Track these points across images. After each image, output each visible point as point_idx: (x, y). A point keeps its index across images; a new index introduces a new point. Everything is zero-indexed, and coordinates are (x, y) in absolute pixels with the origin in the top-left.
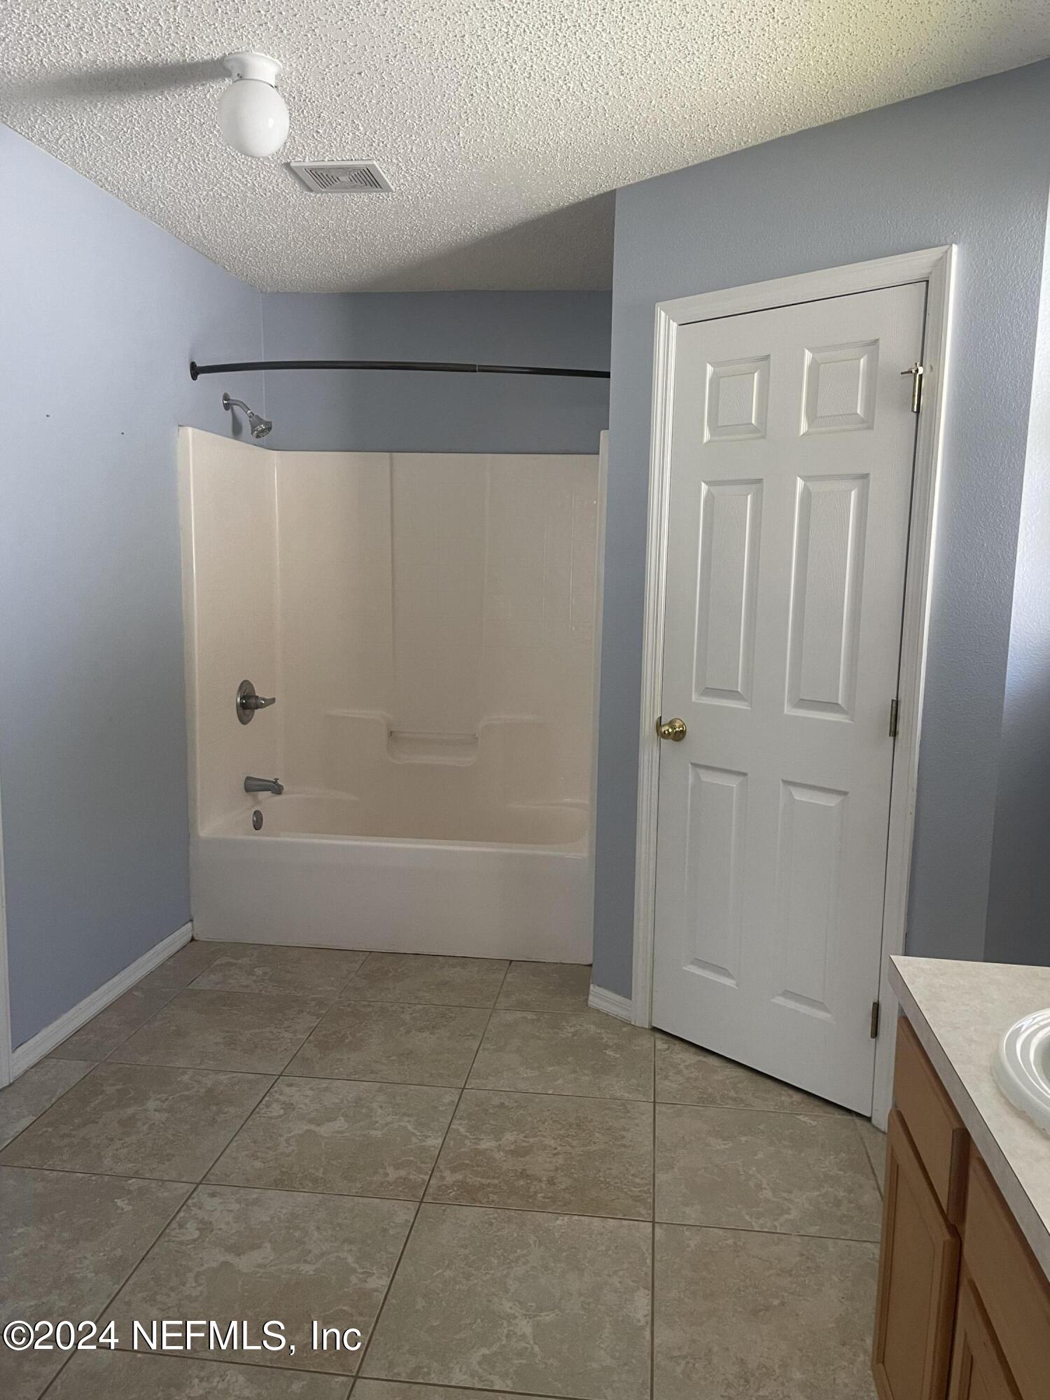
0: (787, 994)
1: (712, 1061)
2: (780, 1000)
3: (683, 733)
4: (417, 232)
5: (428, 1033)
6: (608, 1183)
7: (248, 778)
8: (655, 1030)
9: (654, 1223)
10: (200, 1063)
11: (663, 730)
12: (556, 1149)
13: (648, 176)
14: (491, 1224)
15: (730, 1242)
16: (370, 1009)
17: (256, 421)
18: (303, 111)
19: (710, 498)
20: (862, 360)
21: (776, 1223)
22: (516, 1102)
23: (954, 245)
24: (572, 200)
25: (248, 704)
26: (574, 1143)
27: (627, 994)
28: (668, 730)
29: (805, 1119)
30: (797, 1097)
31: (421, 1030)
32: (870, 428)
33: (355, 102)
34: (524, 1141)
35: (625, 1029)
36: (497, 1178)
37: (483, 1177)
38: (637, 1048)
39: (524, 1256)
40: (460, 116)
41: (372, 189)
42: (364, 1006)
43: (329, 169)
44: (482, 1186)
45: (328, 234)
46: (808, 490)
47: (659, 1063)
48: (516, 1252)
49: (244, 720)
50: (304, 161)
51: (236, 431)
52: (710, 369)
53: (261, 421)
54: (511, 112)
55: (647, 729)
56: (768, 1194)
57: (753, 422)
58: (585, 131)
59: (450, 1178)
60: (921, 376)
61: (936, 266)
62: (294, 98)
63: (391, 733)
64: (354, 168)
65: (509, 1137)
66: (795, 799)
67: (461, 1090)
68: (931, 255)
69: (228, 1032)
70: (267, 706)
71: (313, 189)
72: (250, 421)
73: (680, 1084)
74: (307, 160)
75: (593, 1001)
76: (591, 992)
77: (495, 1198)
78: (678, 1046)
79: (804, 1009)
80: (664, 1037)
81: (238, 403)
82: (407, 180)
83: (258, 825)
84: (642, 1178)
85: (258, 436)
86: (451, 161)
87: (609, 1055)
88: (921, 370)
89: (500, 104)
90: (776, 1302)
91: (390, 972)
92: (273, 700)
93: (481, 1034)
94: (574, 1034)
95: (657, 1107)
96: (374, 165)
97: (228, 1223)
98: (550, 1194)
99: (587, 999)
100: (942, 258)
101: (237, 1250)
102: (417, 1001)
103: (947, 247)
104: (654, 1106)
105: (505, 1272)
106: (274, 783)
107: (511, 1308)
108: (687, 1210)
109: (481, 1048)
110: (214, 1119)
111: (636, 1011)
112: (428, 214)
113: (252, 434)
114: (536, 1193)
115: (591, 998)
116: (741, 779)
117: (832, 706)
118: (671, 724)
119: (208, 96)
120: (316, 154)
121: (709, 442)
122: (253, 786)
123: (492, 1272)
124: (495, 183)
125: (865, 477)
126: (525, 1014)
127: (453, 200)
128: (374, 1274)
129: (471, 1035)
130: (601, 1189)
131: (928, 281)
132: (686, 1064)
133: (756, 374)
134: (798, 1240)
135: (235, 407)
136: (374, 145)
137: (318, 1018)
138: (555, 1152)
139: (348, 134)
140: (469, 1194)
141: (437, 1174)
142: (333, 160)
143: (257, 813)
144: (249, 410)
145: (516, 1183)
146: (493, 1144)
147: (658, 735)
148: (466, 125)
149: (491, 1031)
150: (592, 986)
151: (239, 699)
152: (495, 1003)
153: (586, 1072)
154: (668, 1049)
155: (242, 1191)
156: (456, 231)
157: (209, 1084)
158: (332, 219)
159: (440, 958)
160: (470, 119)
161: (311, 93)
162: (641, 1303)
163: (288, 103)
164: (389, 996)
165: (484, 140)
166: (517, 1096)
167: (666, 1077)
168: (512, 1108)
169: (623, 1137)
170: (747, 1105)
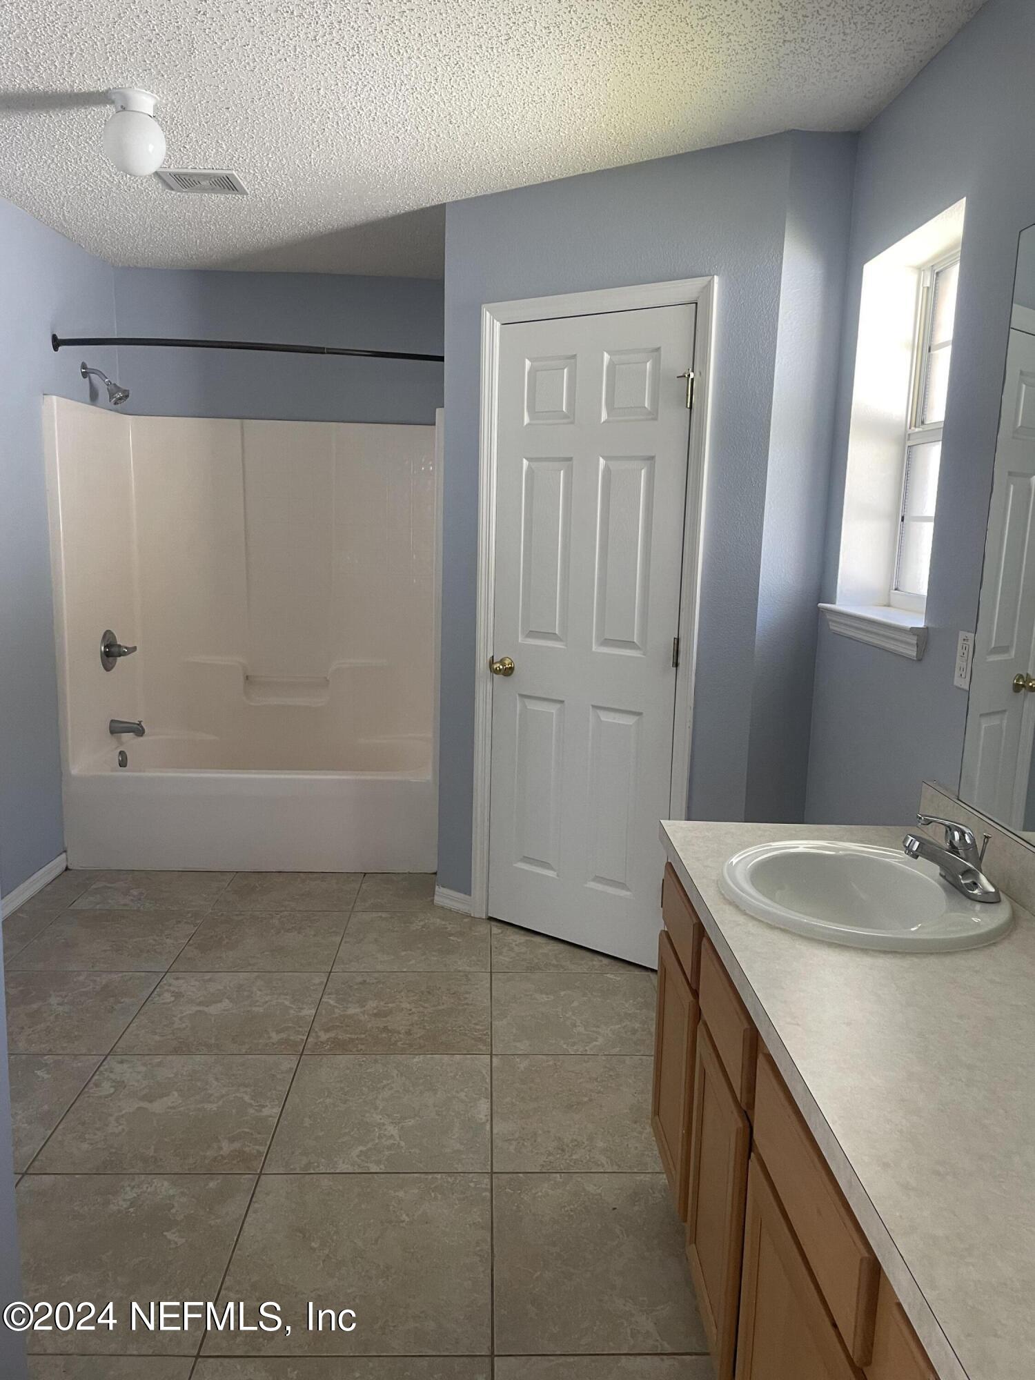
0: (598, 879)
1: (538, 939)
2: (592, 885)
3: (512, 669)
4: (268, 226)
5: (296, 932)
6: (455, 1030)
7: (112, 721)
8: (491, 919)
9: (491, 1055)
10: (93, 966)
11: (495, 667)
12: (411, 1010)
13: (473, 195)
14: (360, 1065)
15: (551, 1063)
16: (241, 918)
17: (113, 390)
18: (173, 132)
19: (530, 471)
20: (648, 364)
21: (587, 1048)
22: (376, 979)
23: (715, 276)
24: (407, 209)
25: (111, 652)
26: (426, 1005)
27: (468, 891)
28: (499, 667)
29: (612, 976)
30: (605, 961)
31: (288, 931)
32: (655, 419)
33: (221, 128)
34: (385, 1007)
35: (466, 920)
36: (364, 1034)
37: (351, 1034)
38: (476, 934)
39: (388, 1084)
40: (313, 143)
41: (230, 192)
42: (237, 915)
43: (191, 175)
44: (352, 1040)
45: (184, 223)
46: (609, 468)
47: (495, 943)
48: (382, 1082)
49: (108, 668)
50: (169, 167)
51: (94, 397)
52: (528, 363)
53: (118, 389)
54: (356, 143)
55: (481, 666)
56: (581, 1029)
57: (564, 410)
58: (419, 161)
59: (324, 1036)
60: (693, 379)
61: (702, 292)
62: (167, 122)
63: (247, 677)
64: (215, 176)
65: (372, 1004)
66: (601, 721)
67: (328, 974)
68: (699, 282)
69: (114, 942)
70: (129, 653)
71: (173, 187)
72: (108, 389)
73: (511, 958)
74: (172, 167)
75: (438, 900)
76: (436, 893)
77: (363, 1047)
78: (510, 930)
79: (611, 890)
80: (498, 924)
81: (94, 371)
82: (262, 186)
83: (123, 763)
84: (482, 1026)
85: (116, 403)
86: (302, 174)
87: (453, 941)
88: (692, 375)
89: (348, 137)
90: (586, 1099)
91: (257, 887)
92: (135, 649)
93: (342, 931)
94: (423, 927)
95: (493, 976)
96: (233, 175)
97: (138, 1081)
98: (407, 1042)
99: (433, 900)
100: (706, 286)
101: (150, 1098)
102: (283, 909)
103: (709, 278)
104: (491, 975)
105: (375, 1096)
106: (138, 725)
107: (381, 1119)
108: (518, 1044)
109: (343, 941)
110: (113, 1008)
111: (475, 905)
112: (279, 213)
113: (110, 401)
114: (397, 1041)
115: (436, 897)
116: (558, 706)
117: (629, 644)
118: (502, 662)
119: (89, 117)
120: (181, 163)
121: (528, 424)
122: (117, 728)
123: (364, 1097)
124: (340, 192)
125: (652, 458)
126: (380, 914)
127: (302, 203)
128: (267, 1106)
129: (334, 932)
130: (449, 1035)
131: (696, 303)
132: (517, 943)
133: (566, 370)
134: (604, 1058)
135: (92, 375)
136: (234, 159)
137: (195, 926)
138: (411, 1012)
139: (212, 150)
140: (340, 1047)
141: (313, 1034)
142: (196, 168)
143: (122, 753)
144: (107, 378)
145: (380, 1036)
146: (358, 1010)
147: (491, 671)
148: (318, 150)
149: (351, 928)
150: (437, 887)
151: (103, 648)
152: (353, 907)
153: (434, 953)
154: (502, 933)
155: (147, 1057)
156: (304, 226)
157: (104, 982)
158: (188, 212)
159: (301, 874)
160: (321, 146)
161: (182, 120)
162: (483, 1106)
163: (161, 125)
164: (258, 906)
165: (332, 161)
166: (376, 975)
167: (501, 954)
168: (373, 984)
169: (466, 998)
170: (565, 970)
